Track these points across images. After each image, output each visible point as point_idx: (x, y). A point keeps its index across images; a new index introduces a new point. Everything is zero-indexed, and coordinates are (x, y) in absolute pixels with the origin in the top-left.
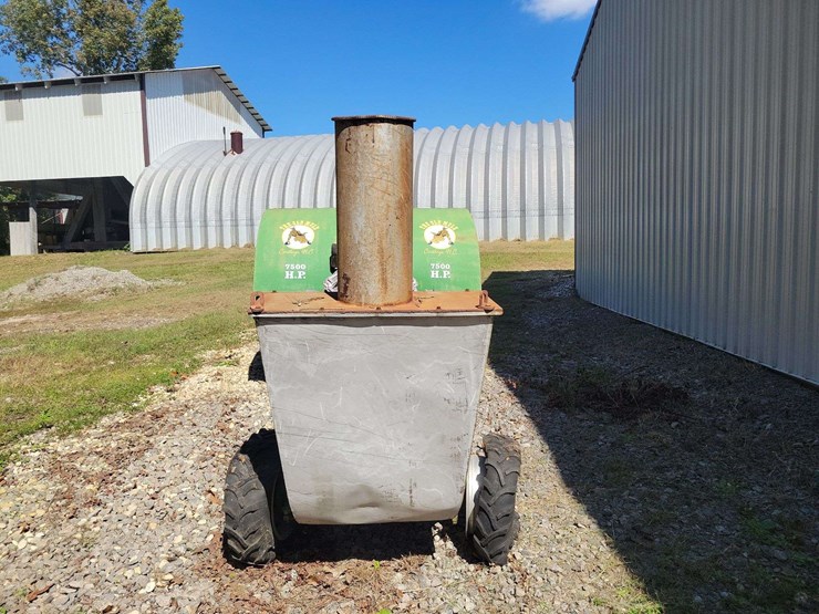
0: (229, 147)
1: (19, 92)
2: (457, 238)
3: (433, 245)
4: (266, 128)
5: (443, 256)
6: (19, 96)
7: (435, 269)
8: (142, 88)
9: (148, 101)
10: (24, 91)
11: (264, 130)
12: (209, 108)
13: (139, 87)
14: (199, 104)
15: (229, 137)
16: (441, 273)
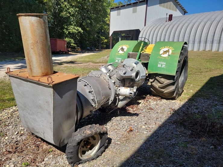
0: (168, 19)
1: (120, 8)
2: (172, 53)
3: (162, 55)
4: (186, 12)
5: (164, 60)
6: (120, 9)
7: (160, 64)
8: (147, 4)
9: (148, 7)
10: (122, 8)
11: (185, 13)
12: (167, 8)
13: (146, 3)
14: (164, 7)
15: (168, 16)
16: (162, 66)
